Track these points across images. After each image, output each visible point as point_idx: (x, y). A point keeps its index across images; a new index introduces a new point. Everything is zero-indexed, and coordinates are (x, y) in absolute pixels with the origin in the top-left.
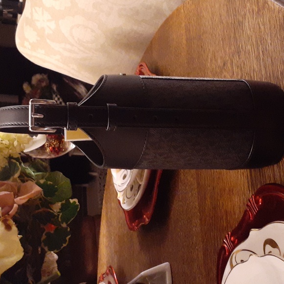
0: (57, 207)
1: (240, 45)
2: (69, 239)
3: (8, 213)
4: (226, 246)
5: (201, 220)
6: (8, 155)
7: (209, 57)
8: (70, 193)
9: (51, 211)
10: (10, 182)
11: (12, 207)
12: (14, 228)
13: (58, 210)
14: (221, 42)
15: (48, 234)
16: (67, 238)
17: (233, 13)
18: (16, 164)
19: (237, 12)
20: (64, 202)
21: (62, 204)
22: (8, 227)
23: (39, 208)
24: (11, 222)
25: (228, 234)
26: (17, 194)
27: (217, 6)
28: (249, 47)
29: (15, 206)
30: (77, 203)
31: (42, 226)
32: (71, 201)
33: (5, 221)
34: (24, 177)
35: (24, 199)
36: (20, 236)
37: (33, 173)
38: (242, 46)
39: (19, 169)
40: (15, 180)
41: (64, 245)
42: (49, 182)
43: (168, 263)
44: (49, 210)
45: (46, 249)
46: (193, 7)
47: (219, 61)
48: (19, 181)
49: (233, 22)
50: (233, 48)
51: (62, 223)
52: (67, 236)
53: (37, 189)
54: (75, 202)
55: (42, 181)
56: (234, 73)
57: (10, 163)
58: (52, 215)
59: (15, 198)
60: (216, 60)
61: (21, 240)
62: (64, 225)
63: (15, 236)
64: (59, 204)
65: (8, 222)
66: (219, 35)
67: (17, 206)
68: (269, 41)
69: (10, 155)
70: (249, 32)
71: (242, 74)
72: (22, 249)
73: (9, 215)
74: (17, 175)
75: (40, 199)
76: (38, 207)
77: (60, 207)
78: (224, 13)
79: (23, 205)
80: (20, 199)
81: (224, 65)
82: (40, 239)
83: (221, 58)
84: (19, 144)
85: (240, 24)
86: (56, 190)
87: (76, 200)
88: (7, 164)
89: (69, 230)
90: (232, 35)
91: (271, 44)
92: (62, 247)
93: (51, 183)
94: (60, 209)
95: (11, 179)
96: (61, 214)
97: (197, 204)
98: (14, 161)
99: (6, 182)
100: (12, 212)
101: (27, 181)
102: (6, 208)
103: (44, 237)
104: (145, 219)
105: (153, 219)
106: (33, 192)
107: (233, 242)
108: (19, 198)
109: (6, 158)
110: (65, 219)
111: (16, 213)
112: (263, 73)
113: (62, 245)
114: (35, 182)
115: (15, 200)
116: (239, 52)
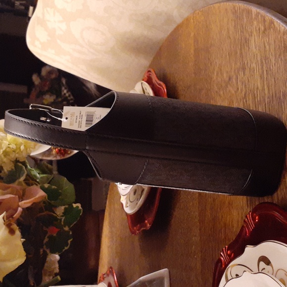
0: (60, 211)
1: (246, 63)
2: (71, 242)
3: (12, 216)
4: (222, 259)
5: (200, 230)
7: (216, 70)
8: (74, 198)
9: (55, 215)
10: (15, 185)
11: (16, 210)
12: (18, 233)
13: (62, 214)
14: (228, 56)
15: (51, 237)
16: (69, 241)
17: (240, 30)
18: (22, 168)
19: (244, 29)
20: (67, 206)
21: (65, 209)
22: (12, 232)
23: (43, 212)
24: (15, 226)
25: (225, 248)
26: (22, 197)
27: (225, 20)
28: (254, 65)
29: (20, 209)
30: (80, 208)
31: (45, 228)
32: (75, 205)
33: (8, 226)
34: (30, 180)
35: (27, 203)
36: (23, 240)
37: (38, 175)
38: (247, 63)
39: (24, 173)
40: (20, 184)
41: (66, 248)
42: (53, 187)
43: (166, 269)
44: (52, 213)
45: (48, 251)
46: (203, 18)
47: (225, 75)
48: (24, 184)
49: (240, 38)
50: (238, 64)
51: (65, 227)
52: (69, 239)
53: (41, 193)
54: (78, 207)
55: (46, 186)
56: (238, 89)
57: (16, 166)
58: (56, 219)
59: (19, 201)
60: (222, 74)
61: (24, 244)
62: (66, 229)
63: (18, 240)
64: (63, 208)
65: (12, 227)
66: (226, 50)
67: (21, 210)
68: (273, 62)
69: (16, 159)
70: (254, 50)
71: (246, 91)
72: (24, 253)
73: (13, 218)
74: (22, 179)
75: (44, 202)
76: (41, 210)
77: (63, 211)
78: (232, 29)
79: (28, 208)
80: (25, 203)
81: (230, 79)
82: (43, 241)
83: (227, 72)
84: (26, 148)
85: (247, 41)
86: (60, 194)
87: (79, 205)
88: (13, 168)
89: (71, 233)
90: (238, 52)
91: (275, 64)
92: (64, 250)
93: (56, 187)
94: (63, 213)
95: (17, 182)
96: (63, 218)
98: (20, 165)
99: (11, 185)
100: (16, 215)
101: (32, 185)
102: (10, 212)
103: (46, 240)
104: (146, 225)
106: (37, 197)
107: (230, 256)
108: (23, 202)
109: (13, 162)
110: (67, 223)
111: (21, 216)
112: (266, 93)
113: (64, 248)
114: (39, 186)
115: (20, 203)
116: (244, 69)
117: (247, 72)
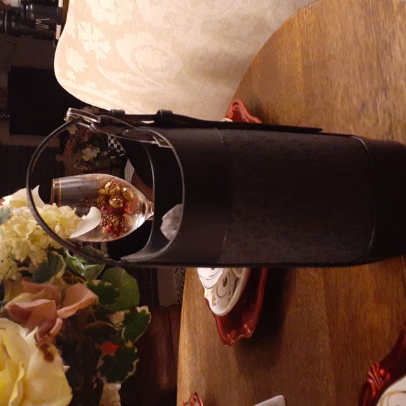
0: (118, 318)
1: (388, 78)
2: (137, 363)
3: (47, 331)
4: (371, 381)
5: (331, 336)
6: (48, 245)
7: (340, 93)
8: (137, 299)
9: (111, 325)
10: (49, 285)
11: (53, 323)
12: (58, 358)
13: (121, 324)
14: (358, 73)
15: (106, 359)
16: (134, 363)
17: (375, 29)
18: (58, 258)
19: (382, 29)
20: (128, 311)
21: (125, 314)
22: (49, 357)
23: (93, 322)
24: (53, 349)
25: (376, 365)
26: (60, 304)
27: (350, 19)
28: (401, 82)
29: (59, 321)
30: (148, 312)
31: (97, 346)
32: (139, 309)
33: (43, 348)
34: (72, 276)
35: (70, 310)
36: (67, 367)
37: (82, 266)
38: (390, 79)
39: (62, 265)
40: (57, 282)
41: (130, 374)
42: (106, 284)
43: (281, 396)
44: (108, 323)
45: (104, 380)
46: (314, 18)
47: (355, 101)
48: (63, 283)
49: (376, 43)
50: (376, 82)
51: (127, 342)
52: (133, 361)
53: (89, 295)
54: (144, 311)
55: (96, 282)
56: (378, 119)
57: (50, 256)
58: (112, 331)
59: (58, 309)
60: (350, 99)
61: (68, 374)
62: (129, 344)
63: (59, 368)
64: (122, 313)
65: (49, 349)
66: (354, 62)
67: (61, 321)
69: (50, 245)
70: (401, 59)
71: (391, 122)
72: (68, 389)
73: (49, 334)
74: (60, 274)
75: (94, 307)
76: (90, 319)
77: (123, 319)
78: (361, 30)
79: (71, 318)
80: (66, 311)
81: (363, 105)
82: (96, 366)
83: (358, 96)
84: (63, 229)
85: (387, 47)
86: (118, 294)
87: (146, 308)
88: (46, 259)
89: (136, 351)
90: (375, 63)
92: (127, 377)
93: (110, 284)
94: (123, 322)
95: (52, 279)
96: (124, 329)
97: (324, 313)
98: (56, 253)
99: (44, 285)
100: (55, 330)
101: (75, 283)
102: (45, 325)
103: (101, 363)
104: (245, 331)
105: (258, 330)
106: (83, 300)
107: (383, 377)
108: (63, 309)
109: (45, 250)
110: (129, 336)
111: (61, 331)
113: (127, 374)
114: (86, 283)
115: (59, 312)
116: (385, 89)
117: (391, 93)
